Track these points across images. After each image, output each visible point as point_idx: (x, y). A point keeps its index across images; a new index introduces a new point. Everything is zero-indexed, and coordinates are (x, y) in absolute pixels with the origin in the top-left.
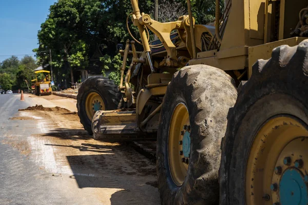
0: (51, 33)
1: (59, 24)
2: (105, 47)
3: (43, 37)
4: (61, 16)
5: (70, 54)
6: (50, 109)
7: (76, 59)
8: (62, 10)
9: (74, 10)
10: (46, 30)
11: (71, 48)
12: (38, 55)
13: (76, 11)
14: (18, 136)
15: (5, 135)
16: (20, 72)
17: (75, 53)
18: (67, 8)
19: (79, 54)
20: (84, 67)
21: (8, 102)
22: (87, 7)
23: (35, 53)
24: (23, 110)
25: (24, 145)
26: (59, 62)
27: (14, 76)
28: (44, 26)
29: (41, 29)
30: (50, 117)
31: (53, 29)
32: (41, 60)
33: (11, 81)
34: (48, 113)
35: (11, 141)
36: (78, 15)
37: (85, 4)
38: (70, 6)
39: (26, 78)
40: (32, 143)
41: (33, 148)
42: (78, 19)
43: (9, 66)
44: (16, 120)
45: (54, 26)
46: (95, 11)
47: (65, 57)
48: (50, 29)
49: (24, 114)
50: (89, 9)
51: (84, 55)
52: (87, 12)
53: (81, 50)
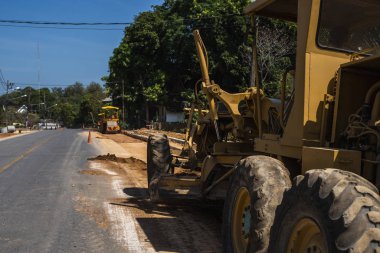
0: (125, 60)
1: (135, 51)
2: (189, 79)
3: (115, 65)
4: (138, 40)
5: (147, 87)
6: (124, 160)
7: (153, 92)
8: (140, 33)
9: (154, 34)
10: (119, 57)
11: (147, 79)
12: (108, 85)
13: (156, 35)
14: (92, 199)
15: (78, 198)
16: (85, 103)
17: (152, 85)
18: (145, 32)
19: (157, 87)
20: (162, 102)
21: (74, 144)
22: (169, 30)
23: (105, 82)
24: (92, 159)
25: (101, 213)
26: (133, 95)
27: (77, 106)
28: (117, 52)
29: (112, 55)
30: (125, 172)
31: (128, 56)
32: (111, 91)
33: (74, 112)
34: (122, 165)
35: (85, 207)
36: (158, 41)
37: (168, 28)
38: (149, 29)
39: (91, 111)
40: (110, 211)
41: (112, 219)
42: (158, 45)
43: (73, 94)
44: (86, 174)
45: (129, 53)
46: (179, 35)
47: (140, 89)
48: (125, 56)
49: (95, 166)
50: (172, 33)
51: (162, 88)
52: (169, 37)
53: (159, 82)
